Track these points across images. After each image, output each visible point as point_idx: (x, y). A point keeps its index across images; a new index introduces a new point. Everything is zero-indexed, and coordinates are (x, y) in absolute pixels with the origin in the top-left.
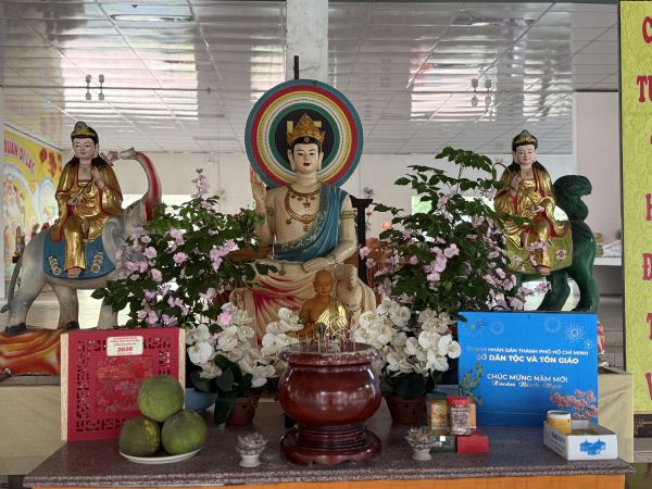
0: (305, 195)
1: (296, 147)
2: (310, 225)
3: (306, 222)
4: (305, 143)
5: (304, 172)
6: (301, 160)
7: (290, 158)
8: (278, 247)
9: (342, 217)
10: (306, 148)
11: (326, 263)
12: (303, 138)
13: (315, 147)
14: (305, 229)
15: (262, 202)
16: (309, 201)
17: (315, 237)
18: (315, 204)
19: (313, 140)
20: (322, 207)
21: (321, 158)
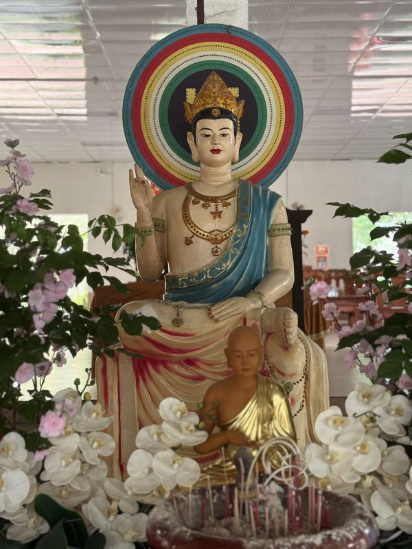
0: (214, 199)
1: (200, 124)
2: (221, 246)
3: (215, 241)
4: (214, 118)
5: (212, 164)
6: (207, 145)
7: (190, 142)
8: (173, 280)
9: (271, 232)
10: (215, 125)
11: (248, 305)
12: (209, 110)
13: (229, 123)
14: (214, 253)
15: (146, 211)
16: (220, 208)
17: (230, 264)
18: (229, 214)
19: (225, 114)
20: (240, 219)
21: (239, 142)
